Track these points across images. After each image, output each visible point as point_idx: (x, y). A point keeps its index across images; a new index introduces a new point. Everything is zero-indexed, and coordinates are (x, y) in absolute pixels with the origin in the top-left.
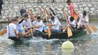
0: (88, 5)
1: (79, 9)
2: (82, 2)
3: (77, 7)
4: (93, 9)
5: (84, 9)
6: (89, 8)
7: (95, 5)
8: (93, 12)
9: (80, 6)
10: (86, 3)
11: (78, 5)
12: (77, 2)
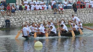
0: (52, 16)
1: (45, 19)
2: (47, 14)
3: (44, 17)
4: (55, 19)
5: (49, 19)
6: (53, 18)
7: (56, 16)
8: (55, 21)
9: (46, 17)
10: (50, 15)
11: (45, 17)
12: (44, 14)
